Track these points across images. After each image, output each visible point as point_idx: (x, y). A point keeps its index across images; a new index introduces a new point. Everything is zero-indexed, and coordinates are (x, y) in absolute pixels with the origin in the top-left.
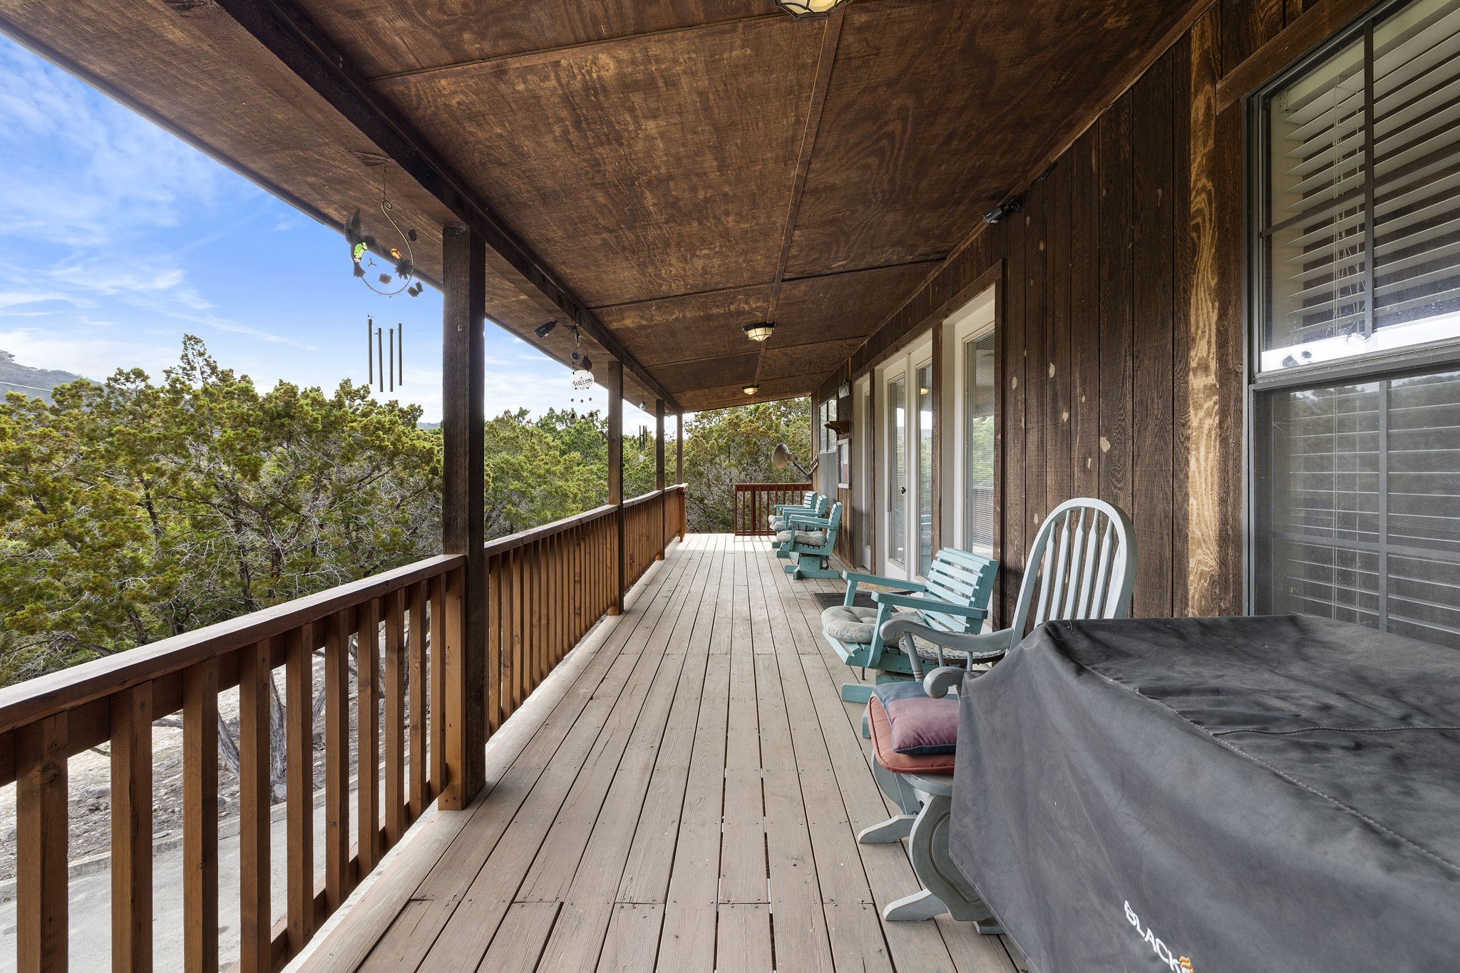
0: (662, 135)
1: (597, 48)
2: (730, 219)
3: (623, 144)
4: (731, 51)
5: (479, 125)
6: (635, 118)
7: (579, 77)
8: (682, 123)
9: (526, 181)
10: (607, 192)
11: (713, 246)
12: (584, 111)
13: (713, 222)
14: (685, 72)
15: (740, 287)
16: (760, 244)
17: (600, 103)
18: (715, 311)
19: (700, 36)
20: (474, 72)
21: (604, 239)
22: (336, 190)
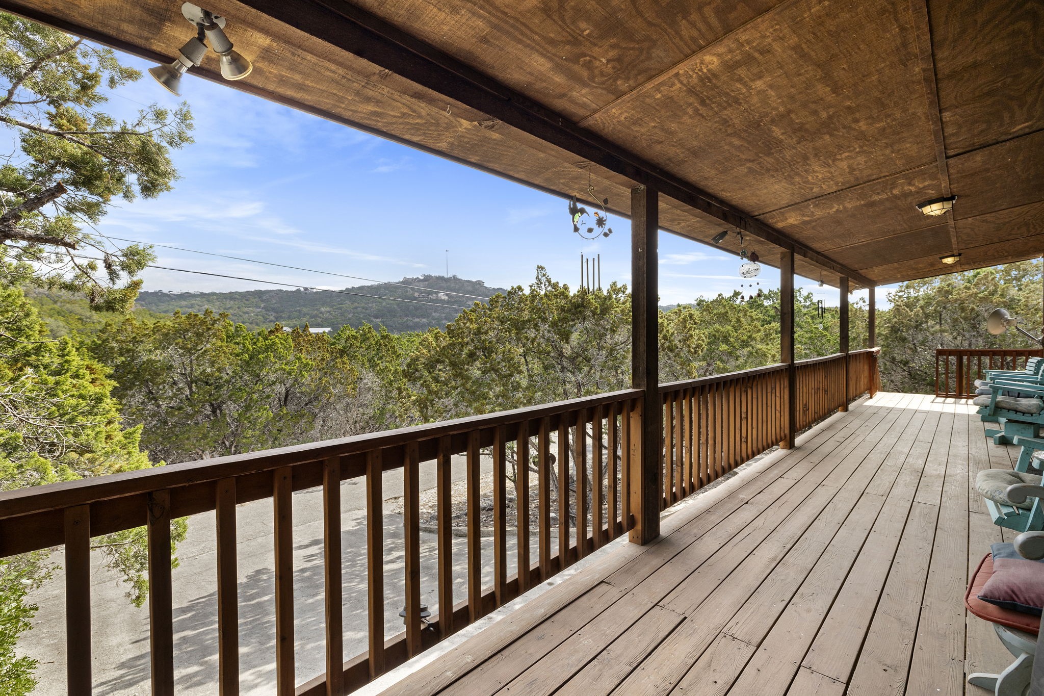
0: (771, 87)
1: (700, 55)
2: (861, 124)
3: (741, 103)
4: (810, 9)
5: (640, 125)
6: (745, 84)
7: (694, 76)
8: (785, 73)
9: (679, 147)
10: (740, 137)
11: (852, 149)
12: (705, 93)
13: (844, 131)
14: (774, 40)
15: (897, 173)
16: (905, 135)
17: (715, 85)
18: (876, 198)
19: (777, 13)
20: (628, 99)
21: (749, 168)
22: (575, 183)
